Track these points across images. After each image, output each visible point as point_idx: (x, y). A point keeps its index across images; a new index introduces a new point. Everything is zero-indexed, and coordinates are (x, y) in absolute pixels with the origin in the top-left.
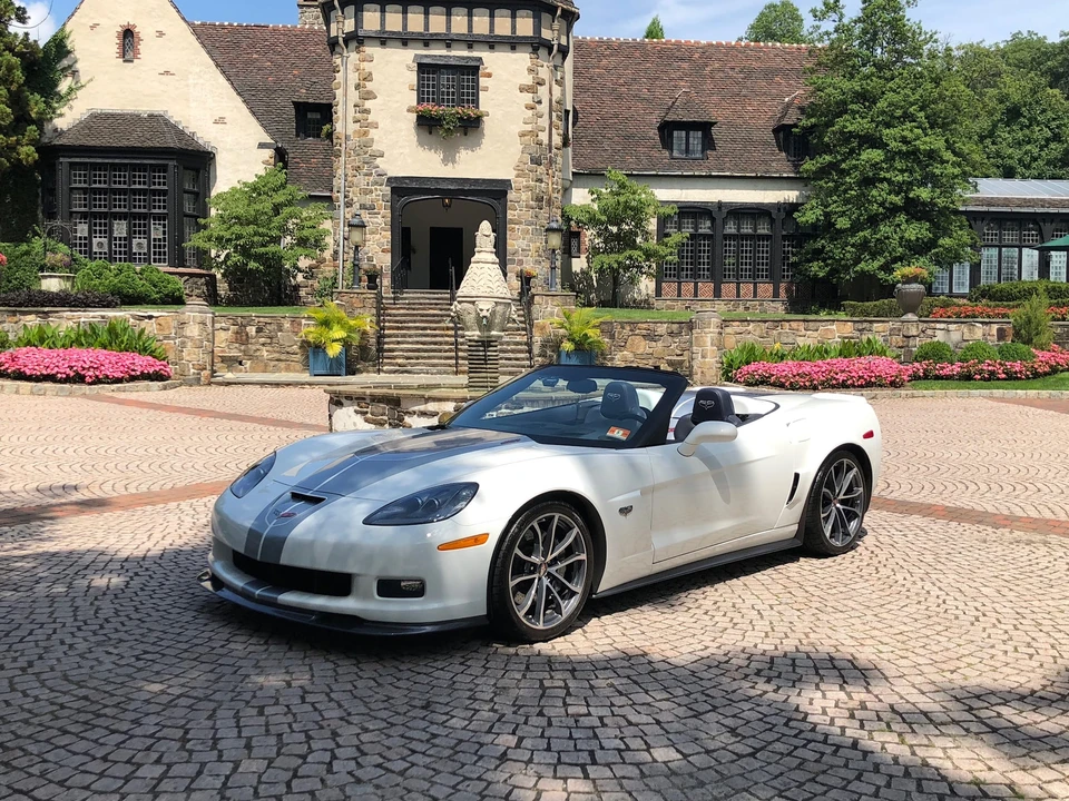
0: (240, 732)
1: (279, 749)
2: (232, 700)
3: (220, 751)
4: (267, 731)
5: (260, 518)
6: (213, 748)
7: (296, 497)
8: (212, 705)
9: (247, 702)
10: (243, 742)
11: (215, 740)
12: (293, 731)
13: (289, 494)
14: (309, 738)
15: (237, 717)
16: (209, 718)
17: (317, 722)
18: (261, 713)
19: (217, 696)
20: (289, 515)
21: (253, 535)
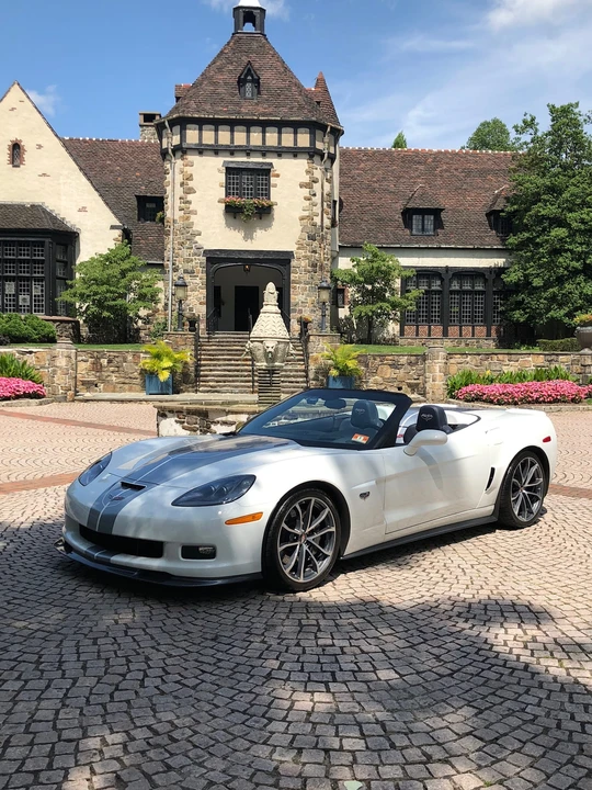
0: (78, 657)
1: (107, 669)
3: (64, 671)
5: (99, 499)
6: (59, 668)
7: (125, 485)
10: (80, 664)
11: (61, 663)
12: (117, 656)
13: (120, 483)
14: (129, 661)
15: (78, 646)
16: (57, 646)
18: (95, 643)
20: (120, 499)
21: (93, 512)
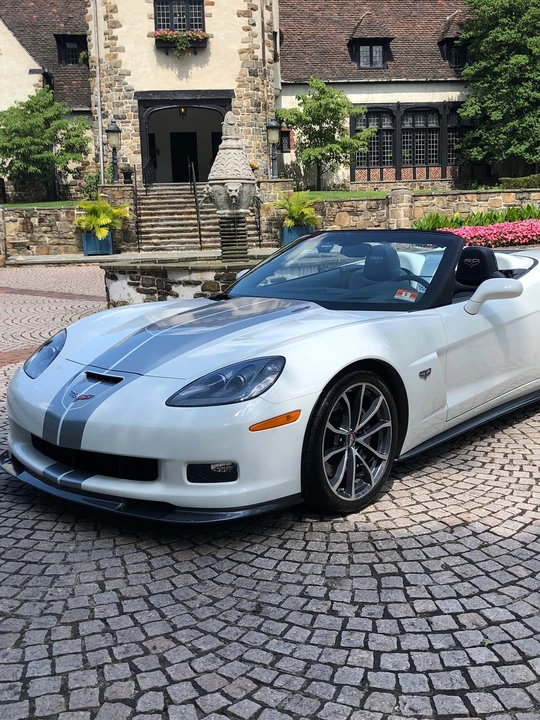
0: (53, 666)
1: (102, 691)
2: (42, 614)
3: (32, 700)
4: (85, 661)
5: (56, 400)
6: (24, 696)
7: (91, 376)
8: (19, 624)
9: (59, 617)
10: (57, 682)
11: (26, 681)
12: (115, 661)
13: (84, 374)
14: (135, 670)
15: (49, 642)
16: (17, 645)
17: (140, 643)
18: (76, 635)
19: (25, 610)
20: (86, 397)
21: (50, 419)
